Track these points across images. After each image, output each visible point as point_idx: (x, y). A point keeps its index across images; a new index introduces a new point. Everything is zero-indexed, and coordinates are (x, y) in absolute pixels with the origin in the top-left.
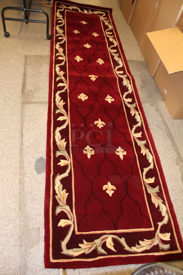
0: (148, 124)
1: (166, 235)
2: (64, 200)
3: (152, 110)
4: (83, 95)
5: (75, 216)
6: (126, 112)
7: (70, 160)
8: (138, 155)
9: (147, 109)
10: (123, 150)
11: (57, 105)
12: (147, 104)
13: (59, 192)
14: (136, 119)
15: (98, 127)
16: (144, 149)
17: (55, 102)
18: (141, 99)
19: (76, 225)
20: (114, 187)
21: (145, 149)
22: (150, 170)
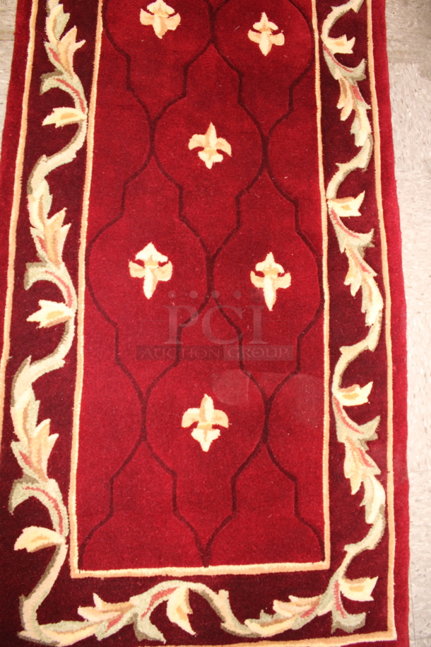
0: (396, 160)
1: (362, 584)
2: (39, 461)
3: (425, 96)
4: (160, 10)
5: (74, 518)
6: (323, 100)
7: (75, 302)
8: (330, 294)
9: (403, 92)
10: (281, 270)
11: (48, 51)
12: (409, 67)
13: (26, 430)
14: (353, 135)
15: (203, 163)
16: (359, 269)
17: (42, 37)
18: (393, 43)
19: (77, 548)
20: (220, 418)
21: (364, 269)
22: (365, 354)
